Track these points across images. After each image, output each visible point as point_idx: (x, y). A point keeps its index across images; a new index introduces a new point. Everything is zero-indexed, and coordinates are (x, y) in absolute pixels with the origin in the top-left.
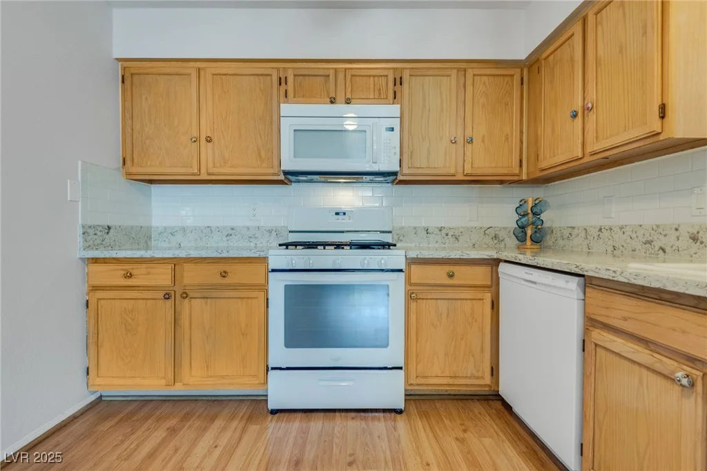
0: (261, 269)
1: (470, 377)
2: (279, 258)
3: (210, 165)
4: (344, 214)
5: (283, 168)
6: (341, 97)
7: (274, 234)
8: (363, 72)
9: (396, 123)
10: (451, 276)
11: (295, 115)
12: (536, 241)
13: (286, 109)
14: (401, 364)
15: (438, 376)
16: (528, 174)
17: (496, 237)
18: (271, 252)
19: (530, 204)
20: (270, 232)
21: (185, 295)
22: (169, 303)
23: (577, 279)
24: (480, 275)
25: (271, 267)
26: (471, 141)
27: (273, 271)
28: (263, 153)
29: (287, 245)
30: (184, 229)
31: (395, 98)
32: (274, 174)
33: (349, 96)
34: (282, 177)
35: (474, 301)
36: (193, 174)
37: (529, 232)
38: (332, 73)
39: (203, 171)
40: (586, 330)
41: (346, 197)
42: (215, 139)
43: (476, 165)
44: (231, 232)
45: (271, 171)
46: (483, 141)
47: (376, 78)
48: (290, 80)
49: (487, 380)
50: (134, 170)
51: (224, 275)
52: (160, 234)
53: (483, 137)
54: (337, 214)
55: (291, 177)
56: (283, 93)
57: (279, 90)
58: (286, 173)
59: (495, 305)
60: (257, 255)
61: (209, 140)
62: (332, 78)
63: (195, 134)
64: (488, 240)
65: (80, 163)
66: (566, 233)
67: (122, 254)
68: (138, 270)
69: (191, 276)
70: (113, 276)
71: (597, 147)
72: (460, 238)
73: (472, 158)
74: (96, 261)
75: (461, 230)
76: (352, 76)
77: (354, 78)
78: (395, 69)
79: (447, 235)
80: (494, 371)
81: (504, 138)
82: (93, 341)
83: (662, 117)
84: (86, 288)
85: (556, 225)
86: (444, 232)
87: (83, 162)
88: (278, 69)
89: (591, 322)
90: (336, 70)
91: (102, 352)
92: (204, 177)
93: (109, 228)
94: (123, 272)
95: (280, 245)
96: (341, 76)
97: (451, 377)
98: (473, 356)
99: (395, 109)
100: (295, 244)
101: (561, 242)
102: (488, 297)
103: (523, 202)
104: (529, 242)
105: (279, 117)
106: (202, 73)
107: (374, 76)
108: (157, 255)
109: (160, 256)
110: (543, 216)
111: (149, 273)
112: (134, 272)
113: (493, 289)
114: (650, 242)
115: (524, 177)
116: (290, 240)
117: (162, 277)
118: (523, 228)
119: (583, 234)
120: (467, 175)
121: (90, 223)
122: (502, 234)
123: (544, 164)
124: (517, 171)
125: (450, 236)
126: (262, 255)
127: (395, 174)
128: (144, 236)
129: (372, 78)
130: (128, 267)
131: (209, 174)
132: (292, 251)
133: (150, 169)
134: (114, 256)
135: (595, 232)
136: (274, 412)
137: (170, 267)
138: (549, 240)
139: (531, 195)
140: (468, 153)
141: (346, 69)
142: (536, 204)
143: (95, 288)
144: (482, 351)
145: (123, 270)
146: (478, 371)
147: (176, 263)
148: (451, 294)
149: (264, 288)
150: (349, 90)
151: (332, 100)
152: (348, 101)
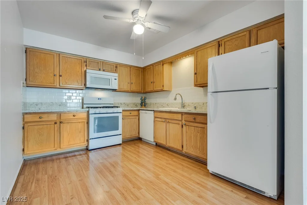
1: (134, 135)
4: (101, 99)
5: (87, 86)
6: (102, 69)
8: (108, 63)
9: (117, 78)
10: (130, 113)
12: (145, 106)
13: (88, 71)
14: (121, 133)
15: (128, 136)
16: (143, 91)
17: (136, 105)
19: (143, 98)
21: (62, 122)
23: (153, 111)
24: (136, 113)
26: (132, 83)
30: (42, 103)
31: (116, 72)
33: (104, 69)
34: (85, 89)
35: (135, 119)
37: (143, 104)
39: (58, 85)
40: (154, 119)
42: (63, 76)
46: (135, 84)
48: (88, 62)
49: (137, 135)
51: (74, 116)
54: (99, 99)
57: (84, 64)
59: (139, 119)
61: (61, 76)
62: (100, 64)
63: (56, 73)
64: (134, 106)
66: (150, 104)
71: (155, 89)
72: (129, 106)
73: (132, 88)
76: (105, 64)
78: (115, 64)
80: (139, 133)
83: (163, 87)
85: (148, 102)
86: (125, 104)
88: (84, 58)
89: (155, 117)
92: (58, 87)
94: (39, 117)
95: (87, 107)
98: (135, 130)
99: (116, 75)
101: (149, 106)
102: (137, 118)
103: (142, 97)
104: (143, 106)
107: (110, 65)
109: (54, 111)
110: (146, 101)
111: (48, 117)
112: (43, 117)
113: (138, 116)
114: (162, 106)
115: (142, 92)
117: (54, 117)
118: (142, 103)
119: (153, 104)
120: (131, 91)
122: (137, 104)
123: (146, 90)
124: (141, 91)
130: (40, 115)
135: (154, 104)
136: (90, 150)
138: (147, 106)
139: (144, 96)
140: (132, 86)
141: (103, 62)
143: (27, 122)
145: (39, 116)
146: (136, 133)
148: (130, 117)
149: (86, 119)
150: (104, 67)
151: (100, 70)
152: (104, 71)
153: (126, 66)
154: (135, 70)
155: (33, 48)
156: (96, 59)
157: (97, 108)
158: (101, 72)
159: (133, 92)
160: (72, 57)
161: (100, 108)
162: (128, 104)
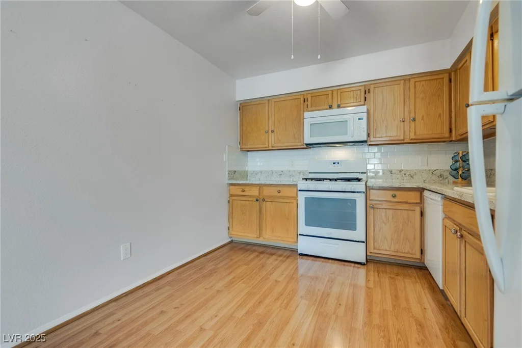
0: (294, 190)
1: (407, 253)
2: (302, 185)
3: (273, 143)
4: (338, 163)
5: (305, 142)
6: (335, 105)
7: (302, 174)
9: (364, 115)
10: (394, 196)
11: (310, 117)
12: (464, 178)
13: (306, 114)
14: (364, 240)
16: (456, 136)
17: (441, 176)
18: (298, 182)
19: (461, 155)
20: (300, 173)
21: (264, 200)
22: (258, 203)
23: (441, 195)
24: (414, 197)
25: (299, 189)
26: (414, 120)
27: (300, 190)
28: (296, 137)
29: (306, 179)
30: (261, 172)
31: (365, 100)
32: (301, 145)
33: (339, 103)
34: (305, 146)
35: (410, 212)
36: (266, 147)
37: (460, 173)
38: (330, 93)
39: (270, 145)
41: (340, 154)
42: (275, 131)
43: (418, 133)
44: (282, 173)
45: (300, 144)
46: (423, 119)
47: (354, 92)
48: (309, 99)
50: (244, 147)
51: (279, 192)
52: (252, 174)
53: (423, 117)
54: (334, 163)
55: (309, 145)
56: (306, 106)
57: (304, 104)
58: (307, 145)
59: (423, 215)
60: (292, 183)
61: (273, 131)
62: (330, 95)
63: (267, 129)
64: (434, 178)
65: (227, 147)
67: (241, 182)
68: (247, 189)
69: (267, 192)
70: (237, 191)
72: (414, 177)
73: (415, 130)
74: (232, 184)
75: (415, 172)
76: (341, 92)
77: (342, 93)
78: (365, 85)
79: (405, 174)
80: (422, 251)
81: (438, 116)
82: (231, 216)
84: (228, 196)
86: (403, 172)
87: (228, 146)
88: (303, 95)
90: (332, 91)
91: (234, 221)
92: (270, 148)
93: (235, 171)
94: (241, 190)
95: (303, 179)
96: (335, 93)
97: (395, 252)
98: (409, 241)
100: (312, 179)
102: (418, 209)
103: (456, 154)
104: (460, 179)
105: (304, 118)
106: (270, 101)
107: (353, 91)
108: (253, 183)
111: (250, 190)
112: (245, 190)
113: (421, 205)
115: (454, 138)
116: (309, 177)
117: (255, 192)
118: (457, 170)
120: (411, 139)
121: (230, 170)
122: (446, 174)
124: (448, 135)
125: (407, 175)
126: (295, 183)
127: (366, 141)
128: (245, 175)
129: (352, 92)
130: (243, 187)
131: (272, 147)
132: (309, 182)
133: (249, 146)
134: (238, 183)
136: (301, 255)
137: (258, 188)
140: (412, 127)
141: (338, 90)
142: (464, 155)
143: (231, 196)
144: (415, 239)
145: (241, 188)
146: (412, 250)
147: (261, 186)
148: (394, 206)
149: (296, 198)
150: (339, 100)
151: (331, 107)
152: (339, 107)
153: (394, 80)
154: (424, 83)
155: (246, 101)
156: (325, 88)
157: (336, 180)
158: (335, 111)
159: (413, 142)
160: (288, 98)
161: (330, 180)
162: (412, 173)
